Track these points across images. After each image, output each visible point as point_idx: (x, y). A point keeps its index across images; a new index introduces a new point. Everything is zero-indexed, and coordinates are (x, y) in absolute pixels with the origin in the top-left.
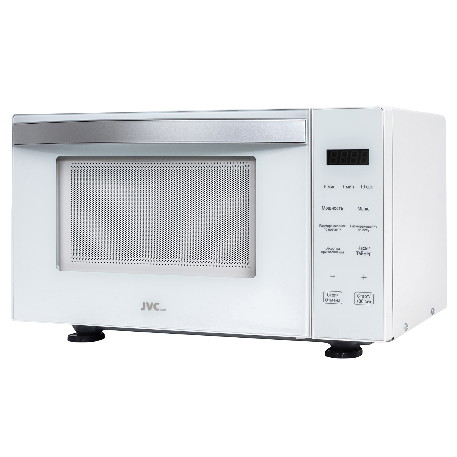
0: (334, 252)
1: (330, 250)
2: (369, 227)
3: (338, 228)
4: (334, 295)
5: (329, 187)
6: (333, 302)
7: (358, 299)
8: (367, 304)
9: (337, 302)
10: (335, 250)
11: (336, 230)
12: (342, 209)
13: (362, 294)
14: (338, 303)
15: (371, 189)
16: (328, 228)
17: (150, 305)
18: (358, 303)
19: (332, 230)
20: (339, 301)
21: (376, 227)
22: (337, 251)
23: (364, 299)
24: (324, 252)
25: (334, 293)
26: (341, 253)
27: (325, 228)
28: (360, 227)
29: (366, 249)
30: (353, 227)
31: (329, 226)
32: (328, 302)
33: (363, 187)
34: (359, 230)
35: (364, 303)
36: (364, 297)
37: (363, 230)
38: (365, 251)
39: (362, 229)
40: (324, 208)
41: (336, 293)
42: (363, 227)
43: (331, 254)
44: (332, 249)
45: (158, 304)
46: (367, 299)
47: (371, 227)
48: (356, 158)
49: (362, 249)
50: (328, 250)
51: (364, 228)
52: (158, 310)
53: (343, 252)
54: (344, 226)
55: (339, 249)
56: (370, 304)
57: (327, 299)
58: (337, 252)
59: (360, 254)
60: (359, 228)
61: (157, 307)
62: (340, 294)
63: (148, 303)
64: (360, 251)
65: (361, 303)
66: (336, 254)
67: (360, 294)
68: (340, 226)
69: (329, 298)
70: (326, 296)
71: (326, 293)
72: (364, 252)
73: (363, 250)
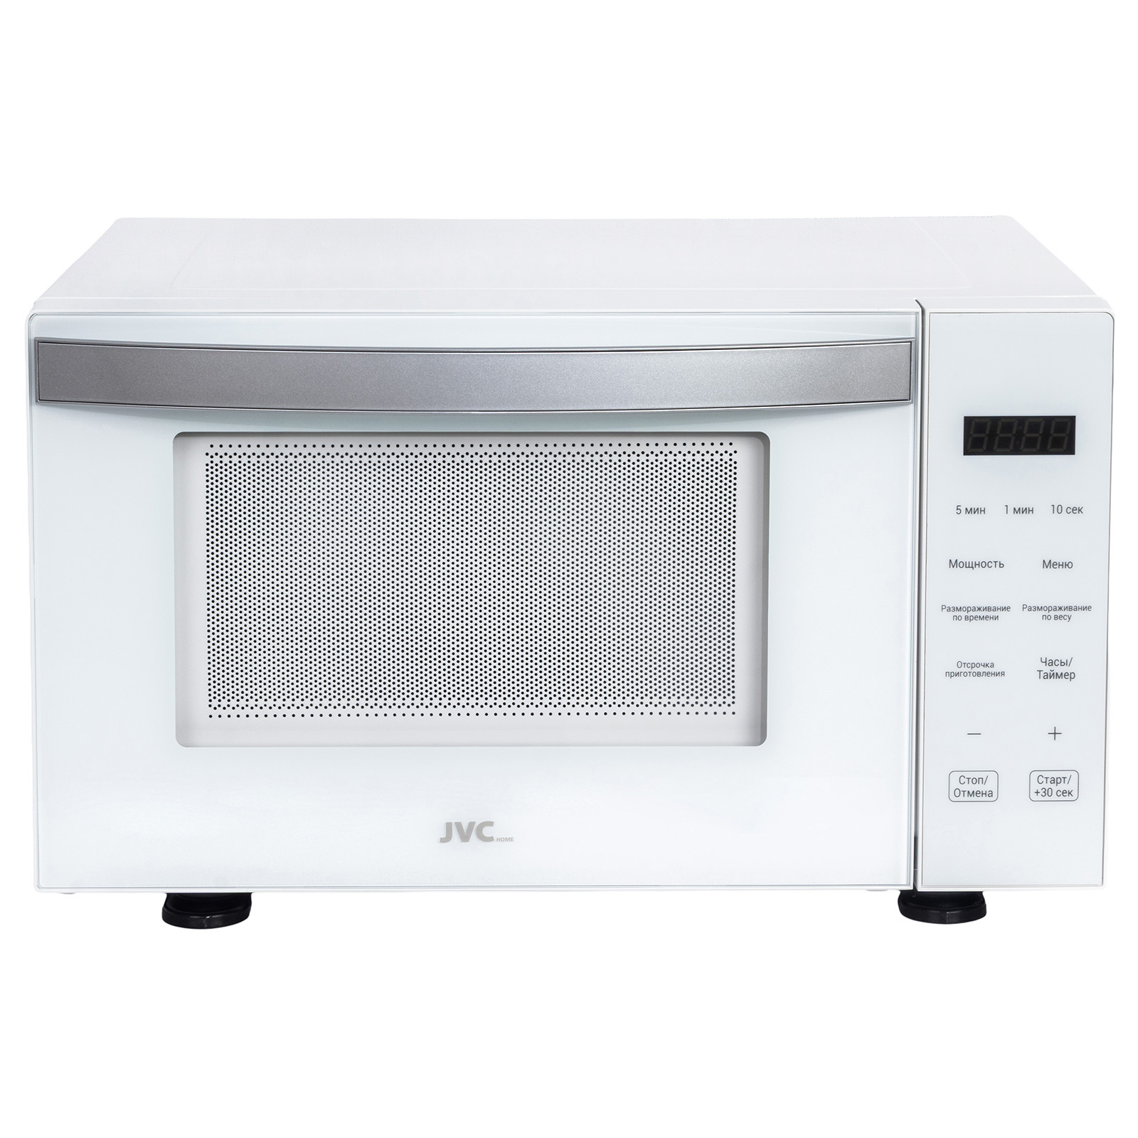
0: (979, 674)
1: (970, 670)
2: (1070, 608)
3: (991, 614)
4: (977, 781)
5: (969, 511)
6: (975, 798)
7: (1039, 787)
8: (1062, 798)
9: (984, 798)
10: (982, 669)
11: (986, 618)
12: (1001, 565)
13: (1050, 775)
14: (988, 798)
15: (1078, 515)
16: (963, 614)
17: (465, 827)
18: (1039, 797)
19: (975, 618)
20: (991, 794)
21: (1088, 608)
22: (987, 670)
23: (1053, 786)
24: (951, 675)
25: (977, 775)
26: (997, 674)
27: (957, 613)
28: (1049, 609)
29: (1062, 664)
30: (1030, 609)
31: (968, 609)
32: (961, 798)
33: (1058, 509)
34: (1046, 617)
35: (1054, 797)
36: (1054, 781)
37: (1056, 617)
38: (1059, 670)
39: (1053, 613)
40: (954, 564)
41: (983, 775)
42: (1055, 609)
43: (970, 679)
44: (974, 665)
45: (490, 824)
46: (1062, 787)
47: (1076, 609)
48: (1037, 438)
49: (1052, 663)
50: (963, 669)
51: (1059, 613)
52: (491, 839)
53: (1003, 674)
54: (1006, 609)
55: (993, 665)
56: (1070, 798)
57: (957, 792)
58: (987, 674)
59: (1047, 676)
60: (1046, 613)
61: (487, 832)
62: (992, 776)
63: (459, 825)
64: (1047, 669)
65: (1047, 798)
66: (984, 678)
67: (1045, 774)
68: (995, 609)
69: (962, 788)
70: (955, 784)
71: (955, 777)
72: (1055, 670)
73: (1053, 667)
